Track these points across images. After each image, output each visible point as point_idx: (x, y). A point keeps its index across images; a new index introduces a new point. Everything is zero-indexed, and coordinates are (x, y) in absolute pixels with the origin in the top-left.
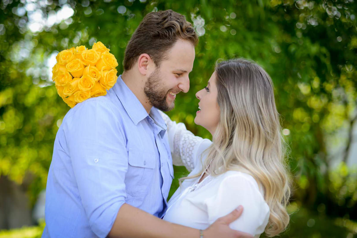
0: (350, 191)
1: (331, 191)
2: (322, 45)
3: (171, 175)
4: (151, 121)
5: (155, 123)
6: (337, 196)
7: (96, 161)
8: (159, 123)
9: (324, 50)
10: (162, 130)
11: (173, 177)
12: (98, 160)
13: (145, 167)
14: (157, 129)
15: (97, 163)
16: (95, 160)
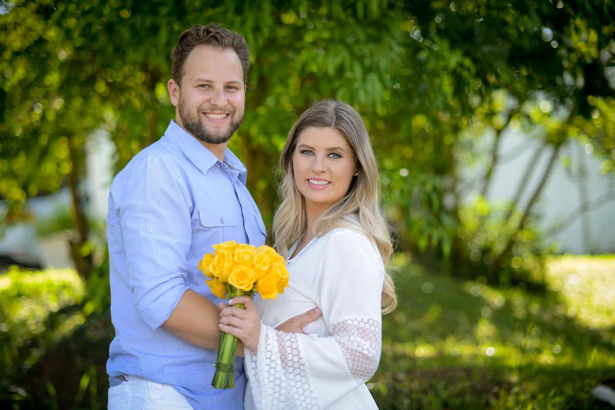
0: (490, 239)
1: (462, 237)
2: (466, 54)
3: (260, 231)
4: (224, 166)
5: (230, 167)
6: (469, 245)
7: (150, 230)
8: (235, 166)
9: (467, 62)
10: (240, 174)
11: (266, 235)
12: (152, 230)
13: (224, 225)
14: (233, 174)
15: (151, 233)
16: (149, 228)
